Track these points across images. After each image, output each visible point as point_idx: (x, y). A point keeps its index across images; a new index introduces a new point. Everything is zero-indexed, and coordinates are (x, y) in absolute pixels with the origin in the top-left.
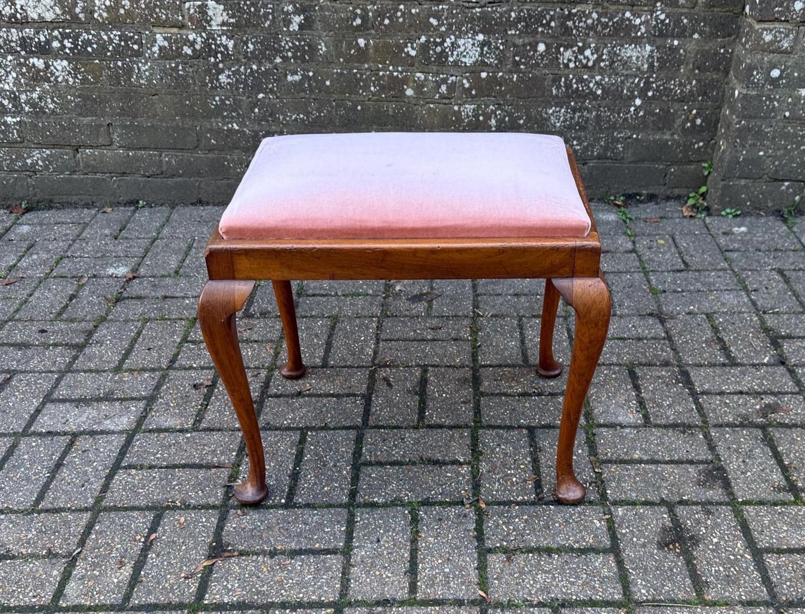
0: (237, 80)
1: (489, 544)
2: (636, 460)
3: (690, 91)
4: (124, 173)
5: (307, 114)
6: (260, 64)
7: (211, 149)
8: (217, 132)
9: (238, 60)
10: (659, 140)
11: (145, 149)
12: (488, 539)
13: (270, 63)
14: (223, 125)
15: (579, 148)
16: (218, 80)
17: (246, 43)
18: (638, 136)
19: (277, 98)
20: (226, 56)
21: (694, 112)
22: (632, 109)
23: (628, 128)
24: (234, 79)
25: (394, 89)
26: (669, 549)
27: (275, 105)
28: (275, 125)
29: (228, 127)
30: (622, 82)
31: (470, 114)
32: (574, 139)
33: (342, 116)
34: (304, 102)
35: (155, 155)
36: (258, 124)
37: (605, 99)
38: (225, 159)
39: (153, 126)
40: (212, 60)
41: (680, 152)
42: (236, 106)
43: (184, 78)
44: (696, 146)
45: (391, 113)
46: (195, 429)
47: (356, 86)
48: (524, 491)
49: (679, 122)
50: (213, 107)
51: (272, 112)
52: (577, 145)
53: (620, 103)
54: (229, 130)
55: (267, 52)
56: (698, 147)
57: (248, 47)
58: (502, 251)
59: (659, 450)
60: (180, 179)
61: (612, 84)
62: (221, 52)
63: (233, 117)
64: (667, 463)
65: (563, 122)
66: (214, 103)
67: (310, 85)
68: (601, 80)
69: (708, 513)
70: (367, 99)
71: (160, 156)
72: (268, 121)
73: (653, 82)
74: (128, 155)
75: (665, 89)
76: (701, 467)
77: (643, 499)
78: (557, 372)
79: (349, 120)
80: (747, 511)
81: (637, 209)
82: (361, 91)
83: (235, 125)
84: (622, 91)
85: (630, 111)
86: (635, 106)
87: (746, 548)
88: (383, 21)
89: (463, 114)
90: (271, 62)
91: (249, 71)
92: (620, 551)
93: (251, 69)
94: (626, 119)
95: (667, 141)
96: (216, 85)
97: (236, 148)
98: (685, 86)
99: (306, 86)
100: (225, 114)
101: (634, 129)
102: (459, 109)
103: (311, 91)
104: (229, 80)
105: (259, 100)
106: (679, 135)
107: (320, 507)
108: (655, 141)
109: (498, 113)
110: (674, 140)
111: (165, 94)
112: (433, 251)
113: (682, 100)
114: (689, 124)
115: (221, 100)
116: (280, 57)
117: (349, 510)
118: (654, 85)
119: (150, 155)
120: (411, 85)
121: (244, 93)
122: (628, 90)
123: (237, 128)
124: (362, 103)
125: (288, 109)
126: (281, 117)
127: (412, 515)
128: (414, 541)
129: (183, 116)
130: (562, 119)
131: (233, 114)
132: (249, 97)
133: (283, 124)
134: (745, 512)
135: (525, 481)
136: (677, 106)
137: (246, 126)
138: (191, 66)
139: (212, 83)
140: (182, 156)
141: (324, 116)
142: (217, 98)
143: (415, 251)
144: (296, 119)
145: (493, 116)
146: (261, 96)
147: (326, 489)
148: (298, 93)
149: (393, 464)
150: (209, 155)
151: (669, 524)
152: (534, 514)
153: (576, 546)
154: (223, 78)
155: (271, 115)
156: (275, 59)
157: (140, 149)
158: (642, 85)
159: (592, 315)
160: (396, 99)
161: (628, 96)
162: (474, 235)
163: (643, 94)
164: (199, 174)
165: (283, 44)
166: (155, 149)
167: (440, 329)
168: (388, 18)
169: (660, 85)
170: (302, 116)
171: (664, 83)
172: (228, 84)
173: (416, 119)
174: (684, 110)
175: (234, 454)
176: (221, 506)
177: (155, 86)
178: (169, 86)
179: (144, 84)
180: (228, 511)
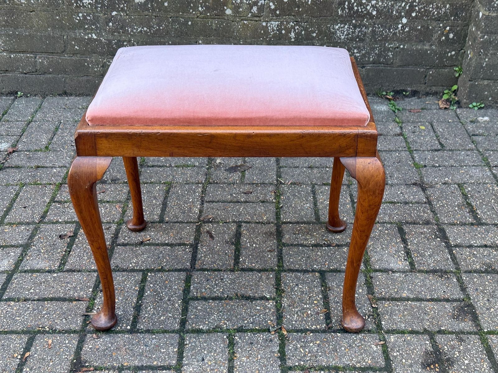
0: (96, 1)
1: (289, 363)
2: (404, 298)
3: (444, 13)
4: (7, 71)
5: (150, 27)
7: (75, 53)
8: (80, 41)
10: (420, 49)
11: (23, 52)
12: (289, 359)
14: (85, 35)
15: (358, 55)
16: (81, 1)
18: (404, 46)
19: (127, 15)
21: (448, 28)
22: (400, 26)
23: (397, 40)
24: (94, 1)
25: (216, 9)
26: (431, 369)
27: (125, 20)
28: (125, 36)
29: (88, 37)
30: (392, 5)
31: (275, 28)
32: (355, 48)
33: (176, 29)
34: (147, 18)
35: (32, 57)
36: (112, 34)
37: (379, 18)
38: (85, 61)
39: (30, 35)
41: (437, 59)
42: (96, 20)
44: (449, 54)
45: (214, 27)
46: (60, 270)
47: (188, 7)
48: (317, 321)
49: (436, 36)
50: (77, 21)
51: (123, 25)
52: (357, 53)
53: (390, 21)
54: (90, 39)
56: (451, 55)
58: (302, 136)
59: (422, 291)
60: (51, 76)
61: (385, 7)
63: (92, 29)
64: (428, 300)
65: (347, 35)
66: (78, 18)
67: (152, 5)
68: (376, 4)
69: (461, 340)
70: (196, 16)
71: (35, 58)
72: (119, 33)
73: (416, 6)
74: (10, 57)
75: (425, 11)
76: (455, 304)
77: (410, 329)
78: (342, 228)
79: (182, 33)
80: (491, 339)
81: (403, 102)
82: (191, 11)
83: (94, 35)
84: (392, 12)
85: (398, 28)
86: (402, 23)
87: (491, 368)
89: (269, 28)
92: (392, 370)
94: (395, 34)
95: (427, 50)
96: (80, 5)
97: (94, 53)
98: (441, 9)
99: (149, 6)
100: (87, 26)
101: (401, 41)
102: (267, 24)
103: (153, 10)
104: (90, 1)
105: (113, 16)
106: (436, 46)
107: (158, 332)
108: (417, 50)
109: (296, 28)
110: (433, 50)
111: (40, 11)
112: (249, 136)
113: (439, 19)
114: (444, 38)
115: (83, 16)
117: (180, 335)
118: (417, 8)
119: (27, 57)
120: (230, 6)
121: (101, 11)
122: (397, 11)
123: (95, 37)
124: (192, 20)
125: (135, 23)
126: (129, 30)
127: (229, 339)
128: (231, 360)
129: (54, 27)
130: (345, 33)
131: (93, 27)
132: (105, 14)
133: (131, 35)
134: (489, 340)
135: (318, 313)
136: (434, 24)
137: (102, 36)
139: (77, 3)
140: (52, 58)
141: (163, 29)
142: (81, 15)
143: (235, 136)
144: (141, 31)
145: (293, 30)
146: (114, 13)
147: (162, 318)
148: (143, 11)
149: (214, 299)
150: (73, 58)
151: (430, 349)
152: (325, 340)
153: (358, 365)
155: (121, 28)
157: (20, 52)
158: (407, 8)
159: (370, 186)
160: (218, 17)
161: (397, 16)
162: (280, 124)
163: (408, 15)
164: (65, 72)
166: (32, 53)
167: (251, 193)
169: (422, 8)
170: (145, 29)
171: (424, 7)
172: (89, 4)
173: (233, 32)
174: (440, 27)
175: (91, 290)
176: (81, 331)
177: (33, 4)
178: (44, 5)
179: (24, 4)
180: (86, 335)
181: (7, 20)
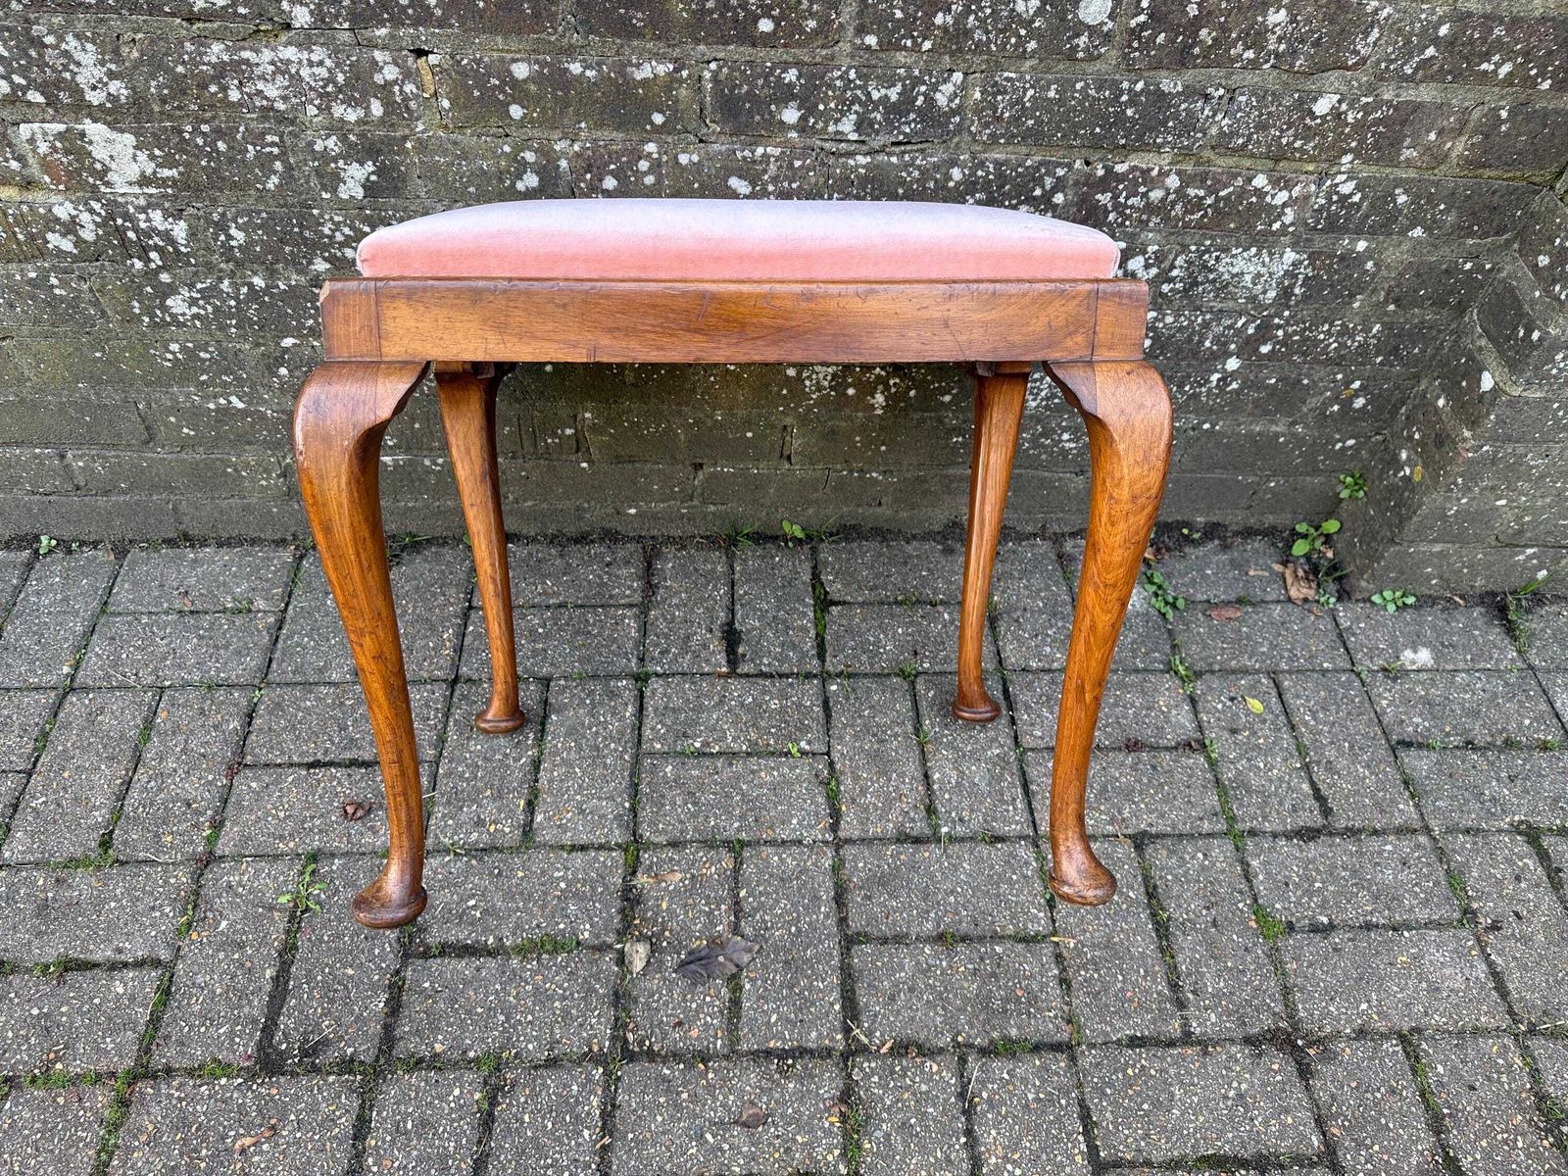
0: (217, 309)
3: (1360, 346)
6: (271, 274)
7: (185, 445)
8: (195, 415)
9: (210, 267)
10: (1259, 433)
11: (19, 443)
13: (299, 273)
14: (206, 398)
15: (1073, 445)
16: (165, 309)
17: (222, 226)
18: (1213, 426)
20: (173, 258)
21: (1357, 384)
22: (1215, 377)
23: (1196, 412)
24: (210, 309)
29: (218, 404)
30: (1206, 325)
31: (826, 383)
32: (1064, 430)
35: (49, 457)
37: (1157, 357)
38: (227, 464)
40: (138, 265)
41: (1299, 456)
42: (228, 362)
43: (74, 303)
44: (1338, 446)
49: (1314, 402)
50: (168, 364)
52: (1069, 441)
53: (1189, 365)
54: (226, 412)
55: (287, 249)
56: (1343, 449)
57: (230, 237)
60: (126, 498)
61: (1181, 329)
62: (156, 248)
63: (225, 384)
65: (1047, 399)
66: (169, 356)
68: (1156, 319)
71: (62, 457)
73: (1279, 327)
75: (1304, 340)
83: (234, 399)
84: (1201, 342)
85: (1208, 381)
86: (1224, 370)
88: (601, 180)
89: (807, 383)
90: (302, 272)
91: (245, 290)
93: (251, 286)
94: (1195, 396)
95: (1277, 435)
96: (163, 320)
97: (249, 443)
98: (1352, 337)
100: (204, 377)
101: (1211, 412)
102: (799, 374)
104: (195, 310)
105: (286, 350)
106: (1306, 426)
108: (1250, 436)
109: (891, 382)
110: (1295, 435)
111: (31, 335)
113: (1338, 361)
114: (1336, 408)
115: (184, 349)
116: (325, 259)
118: (1280, 333)
119: (36, 457)
121: (242, 336)
122: (1216, 340)
123: (241, 405)
129: (96, 382)
130: (1043, 394)
131: (224, 378)
132: (258, 345)
136: (1320, 372)
137: (264, 402)
138: (81, 278)
139: (152, 316)
140: (118, 457)
142: (175, 347)
145: (881, 387)
146: (288, 342)
150: (183, 456)
154: (177, 304)
156: (310, 263)
157: (7, 444)
158: (1251, 331)
161: (1213, 353)
163: (1247, 349)
164: (170, 489)
165: (327, 231)
166: (46, 445)
168: (614, 174)
169: (1295, 333)
171: (1305, 329)
172: (196, 316)
174: (1334, 381)
178: (37, 320)
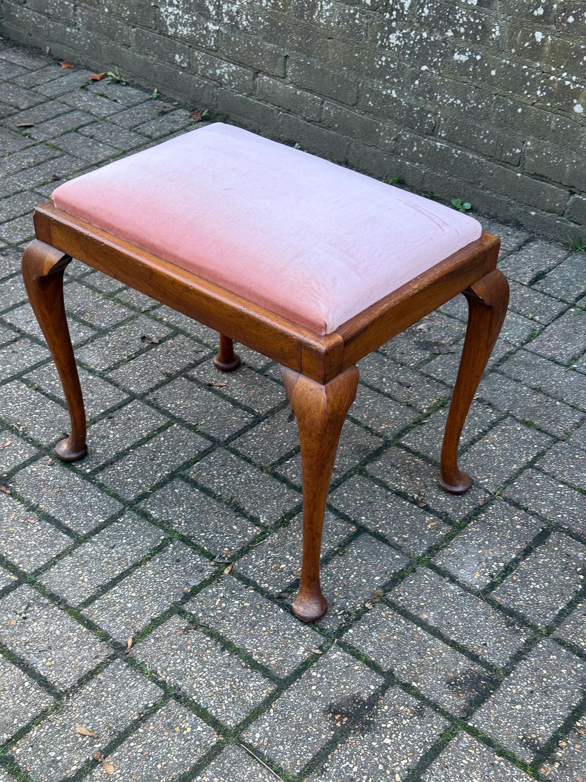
0: (405, 43)
1: (187, 607)
2: (420, 620)
4: (289, 110)
5: (465, 101)
6: (430, 33)
7: (367, 111)
8: (377, 95)
9: (411, 23)
11: (311, 91)
12: (193, 602)
13: (441, 34)
14: (383, 88)
16: (388, 39)
17: (422, 6)
19: (440, 74)
20: (400, 16)
24: (403, 42)
25: (561, 100)
26: (333, 718)
27: (436, 81)
28: (431, 104)
29: (387, 92)
33: (499, 114)
34: (465, 87)
35: (318, 101)
36: (416, 98)
38: (377, 126)
39: (322, 70)
40: (388, 15)
42: (399, 72)
43: (359, 27)
45: (553, 127)
46: (101, 376)
47: (522, 85)
48: (274, 582)
50: (378, 66)
51: (431, 89)
54: (388, 96)
55: (441, 22)
57: (423, 12)
58: (241, 315)
59: (457, 625)
60: (334, 133)
62: (397, 10)
63: (393, 83)
64: (446, 641)
66: (380, 63)
67: (474, 70)
69: (419, 713)
70: (530, 103)
71: (322, 103)
72: (425, 97)
74: (296, 94)
76: (477, 668)
77: (373, 659)
79: (506, 122)
80: (460, 739)
82: (526, 92)
83: (394, 92)
87: (408, 770)
88: (568, 17)
90: (442, 34)
91: (418, 37)
92: (288, 688)
93: (421, 36)
96: (385, 44)
97: (390, 118)
99: (471, 69)
100: (388, 77)
103: (475, 78)
104: (398, 42)
105: (422, 72)
107: (108, 493)
111: (339, 40)
112: (186, 288)
115: (386, 60)
116: (453, 31)
117: (124, 508)
119: (314, 100)
120: (582, 100)
121: (409, 60)
123: (395, 96)
124: (524, 105)
125: (448, 90)
126: (438, 97)
127: (163, 543)
128: (137, 565)
129: (350, 68)
131: (395, 80)
132: (412, 66)
133: (439, 105)
134: (456, 738)
135: (291, 573)
137: (404, 97)
138: (367, 17)
139: (382, 41)
140: (341, 109)
141: (482, 109)
142: (384, 59)
143: (174, 282)
144: (452, 103)
146: (424, 68)
147: (129, 480)
148: (461, 75)
149: (203, 490)
150: (364, 117)
151: (365, 697)
152: (258, 607)
153: (255, 657)
154: (393, 38)
155: (429, 92)
156: (446, 31)
157: (307, 90)
160: (562, 112)
164: (351, 134)
165: (458, 17)
166: (320, 95)
167: (408, 387)
168: (574, 16)
170: (459, 102)
172: (397, 45)
173: (579, 142)
175: (102, 411)
176: (46, 448)
177: (332, 29)
178: (344, 33)
179: (323, 25)
180: (44, 455)
181: (301, 42)
